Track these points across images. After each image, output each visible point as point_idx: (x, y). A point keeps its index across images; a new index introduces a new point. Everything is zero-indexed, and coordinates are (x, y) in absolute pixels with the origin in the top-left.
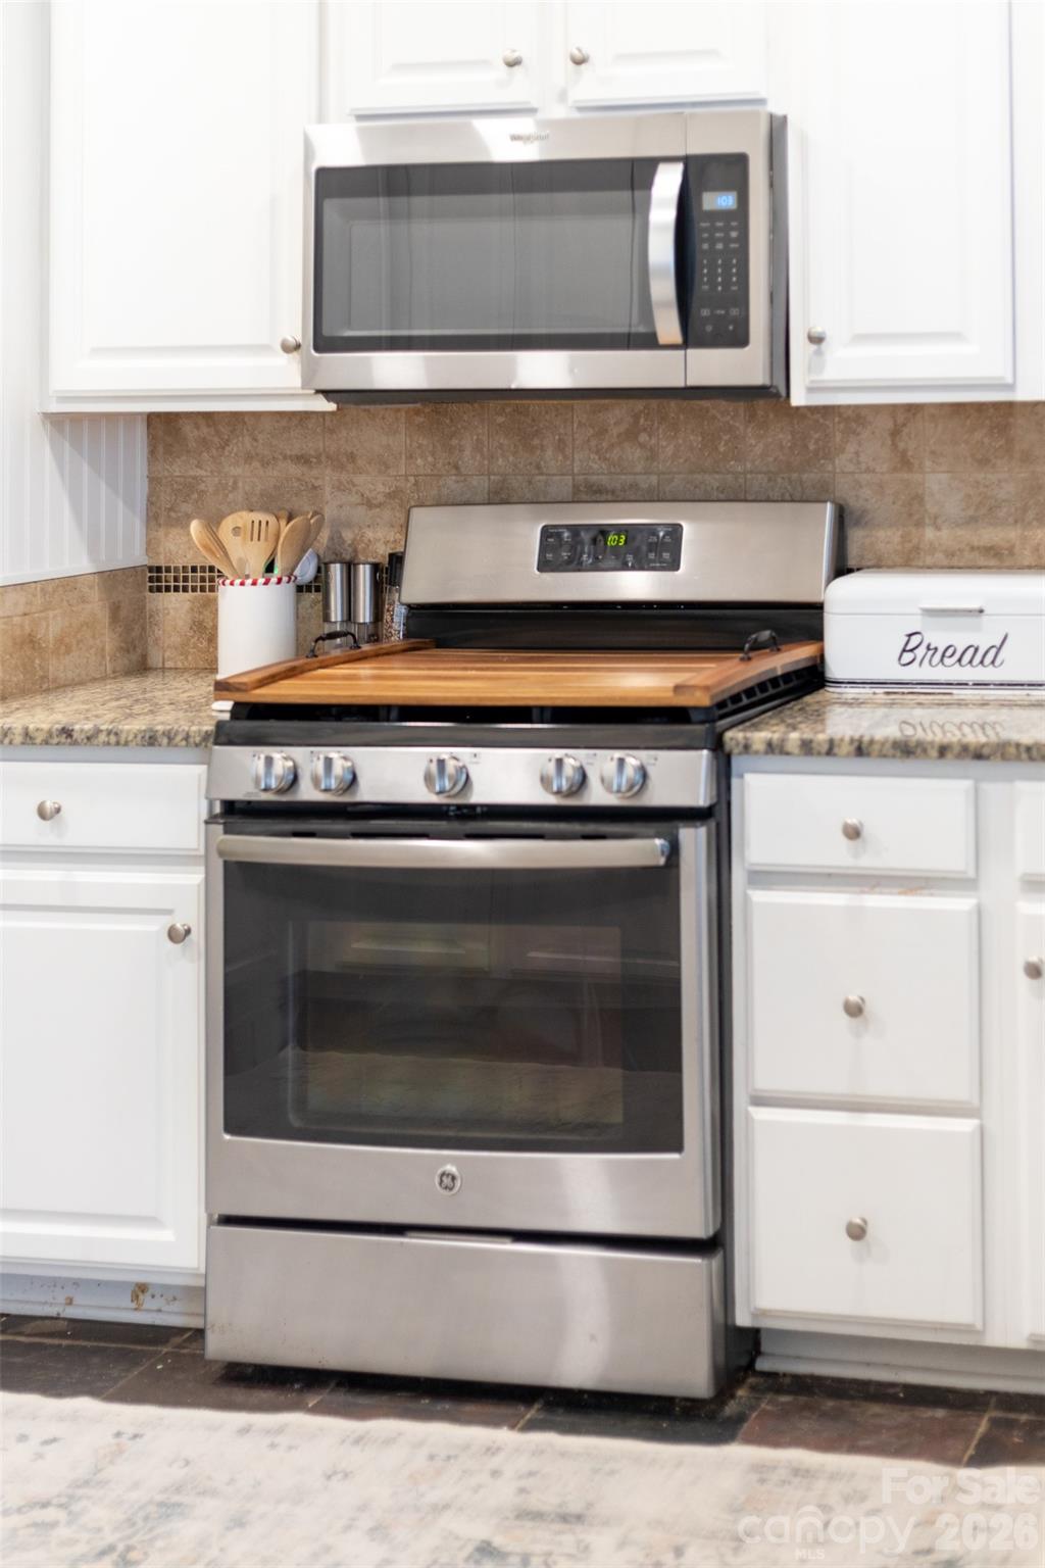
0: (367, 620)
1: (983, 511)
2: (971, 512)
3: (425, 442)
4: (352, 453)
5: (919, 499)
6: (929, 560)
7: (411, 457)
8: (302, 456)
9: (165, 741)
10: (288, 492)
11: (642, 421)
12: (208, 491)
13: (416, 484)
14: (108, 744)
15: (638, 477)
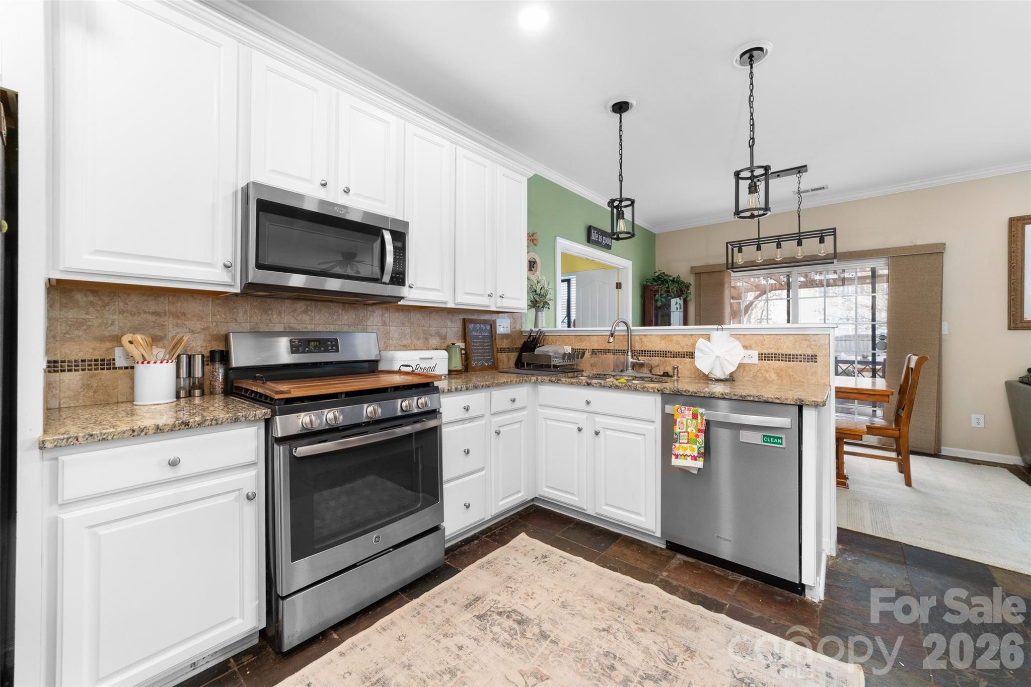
0: (200, 376)
1: (403, 336)
2: (400, 336)
3: (221, 310)
4: (184, 312)
5: (388, 333)
6: (390, 349)
7: (214, 315)
8: (155, 312)
9: (244, 419)
10: (147, 327)
11: (309, 308)
12: (94, 325)
13: (217, 325)
14: (211, 425)
15: (307, 325)
